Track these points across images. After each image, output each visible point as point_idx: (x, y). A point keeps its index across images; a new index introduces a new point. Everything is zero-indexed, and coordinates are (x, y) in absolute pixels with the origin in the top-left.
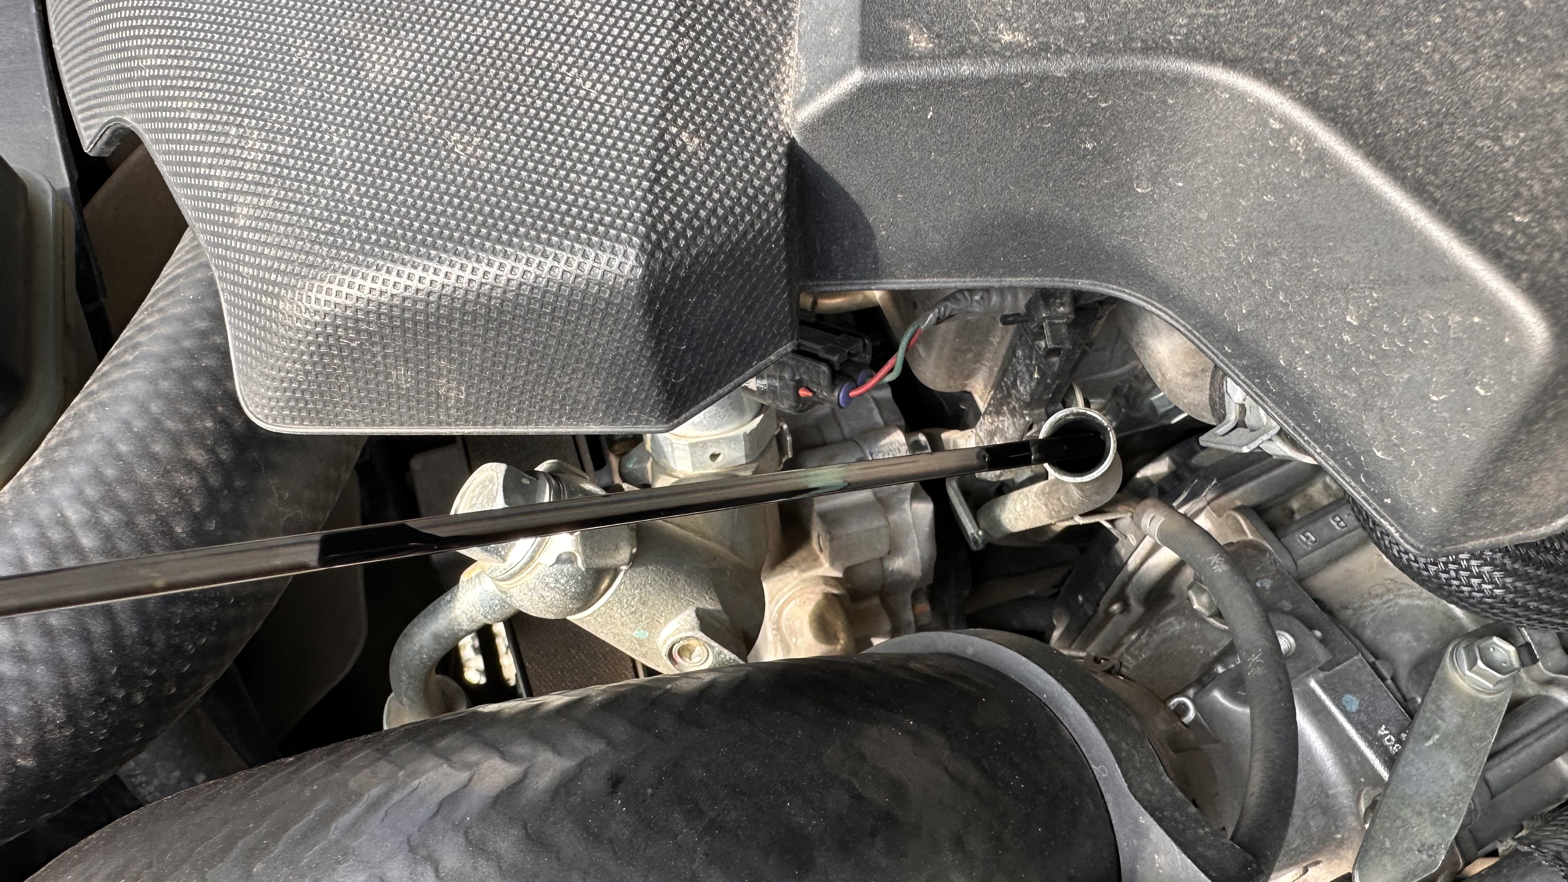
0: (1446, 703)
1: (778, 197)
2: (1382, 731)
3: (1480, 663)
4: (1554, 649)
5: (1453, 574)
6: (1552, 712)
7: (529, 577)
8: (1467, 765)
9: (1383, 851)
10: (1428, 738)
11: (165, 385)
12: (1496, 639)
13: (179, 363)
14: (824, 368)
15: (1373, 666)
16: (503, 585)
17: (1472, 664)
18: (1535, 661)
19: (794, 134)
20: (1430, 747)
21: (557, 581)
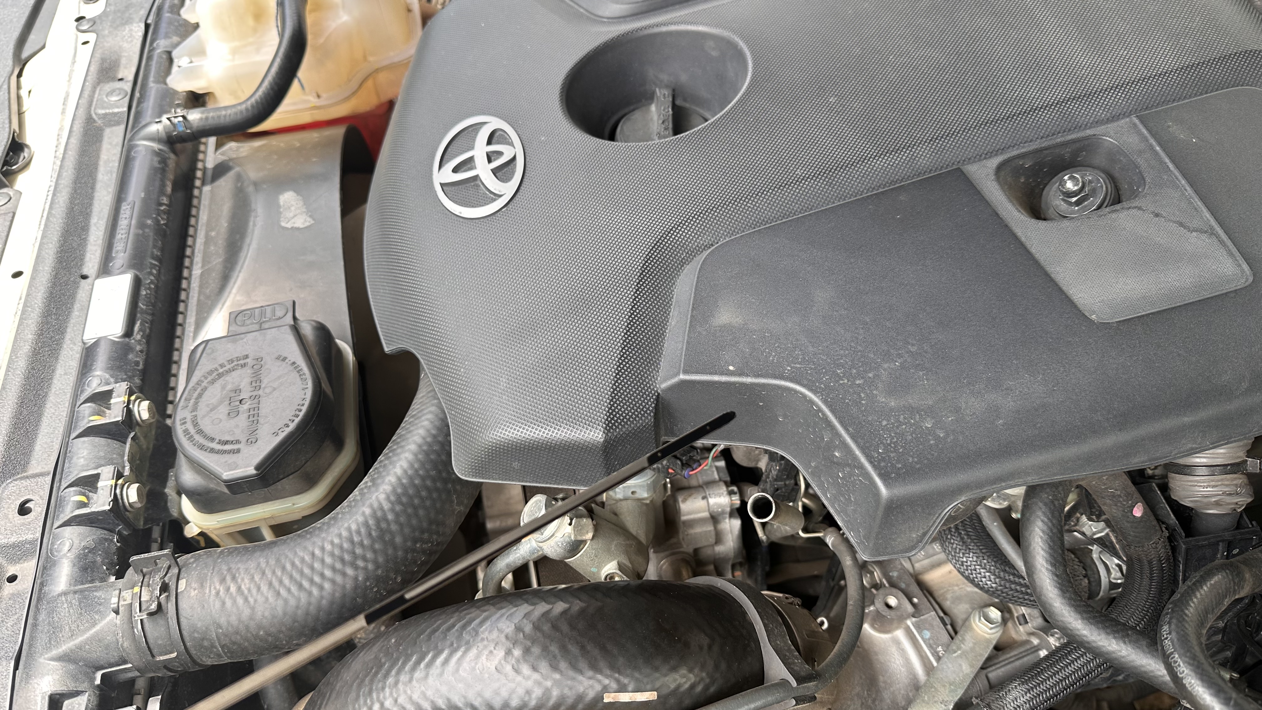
0: (968, 637)
1: (652, 414)
2: (940, 649)
3: (982, 618)
4: (1038, 618)
5: (974, 576)
6: (1028, 647)
7: (552, 542)
8: (972, 666)
9: (923, 701)
10: (955, 652)
11: (420, 456)
12: (992, 608)
13: (425, 448)
14: (679, 462)
15: (942, 619)
16: (541, 544)
17: (980, 619)
18: (1027, 622)
19: (659, 391)
20: (958, 656)
21: (562, 544)
